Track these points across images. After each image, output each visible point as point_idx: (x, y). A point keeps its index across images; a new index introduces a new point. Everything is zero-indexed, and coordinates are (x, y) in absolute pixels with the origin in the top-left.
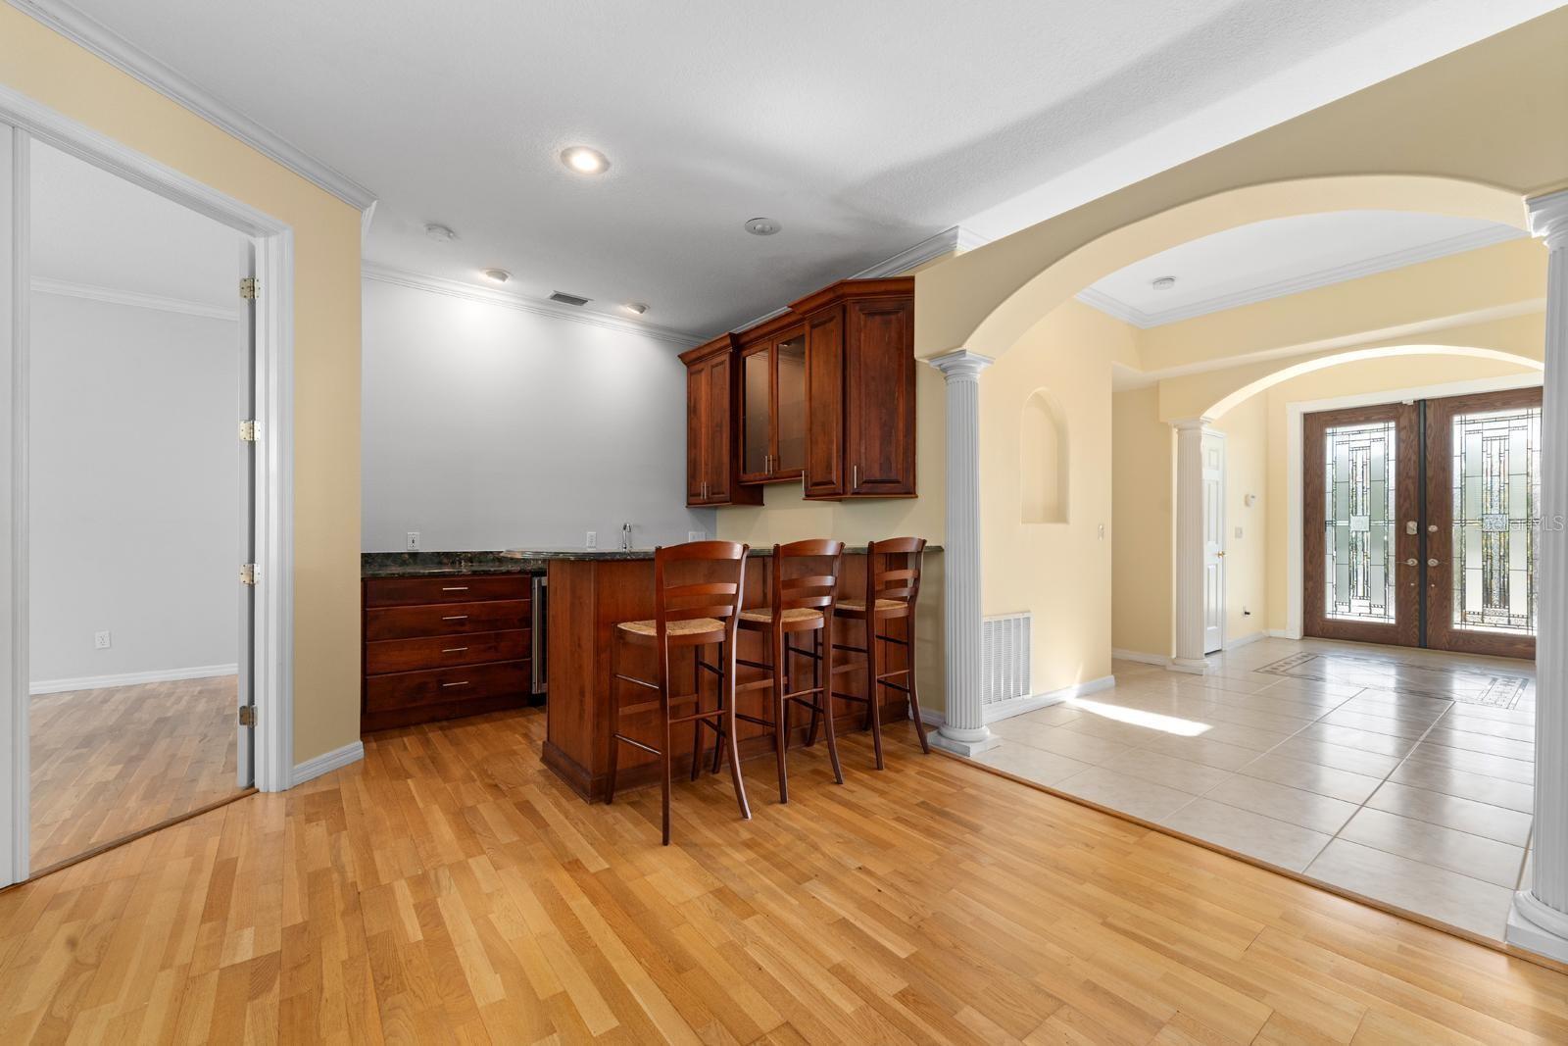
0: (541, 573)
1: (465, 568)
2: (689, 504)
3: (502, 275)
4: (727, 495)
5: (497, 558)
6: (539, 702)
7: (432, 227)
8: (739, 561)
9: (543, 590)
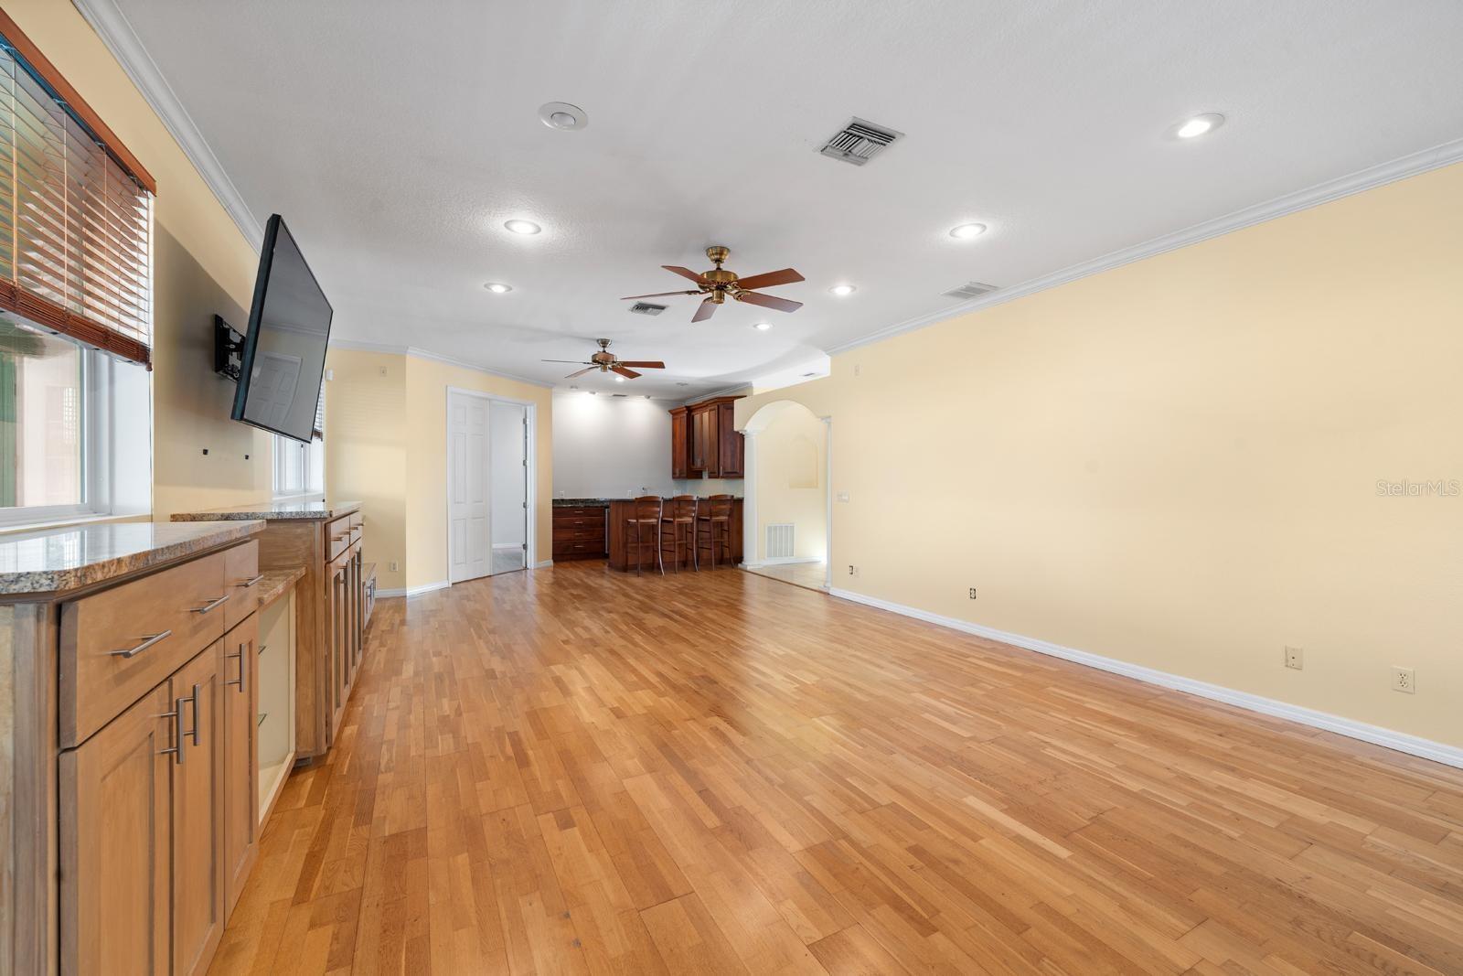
0: (608, 507)
1: (582, 505)
2: (673, 478)
3: (594, 393)
4: (685, 475)
5: (594, 501)
6: (607, 556)
7: (572, 387)
8: (695, 501)
9: (609, 513)
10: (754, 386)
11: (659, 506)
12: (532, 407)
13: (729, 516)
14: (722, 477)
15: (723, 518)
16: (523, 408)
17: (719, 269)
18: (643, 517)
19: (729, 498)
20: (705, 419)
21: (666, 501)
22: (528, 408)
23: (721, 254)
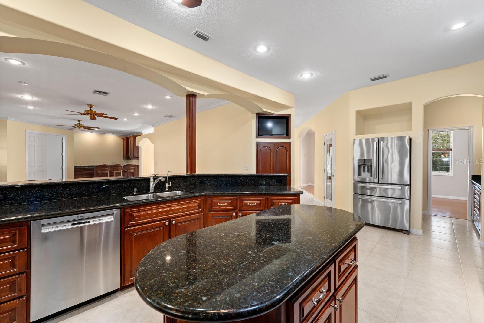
1: (87, 168)
2: (123, 159)
3: (92, 132)
4: (126, 158)
9: (95, 170)
10: (143, 132)
11: (108, 168)
12: (65, 137)
13: (134, 170)
14: (134, 159)
15: (133, 171)
16: (61, 137)
17: (91, 109)
18: (102, 171)
19: (134, 165)
20: (131, 141)
21: (111, 166)
22: (63, 137)
23: (91, 106)
